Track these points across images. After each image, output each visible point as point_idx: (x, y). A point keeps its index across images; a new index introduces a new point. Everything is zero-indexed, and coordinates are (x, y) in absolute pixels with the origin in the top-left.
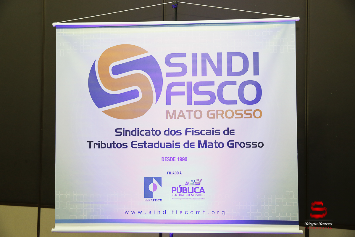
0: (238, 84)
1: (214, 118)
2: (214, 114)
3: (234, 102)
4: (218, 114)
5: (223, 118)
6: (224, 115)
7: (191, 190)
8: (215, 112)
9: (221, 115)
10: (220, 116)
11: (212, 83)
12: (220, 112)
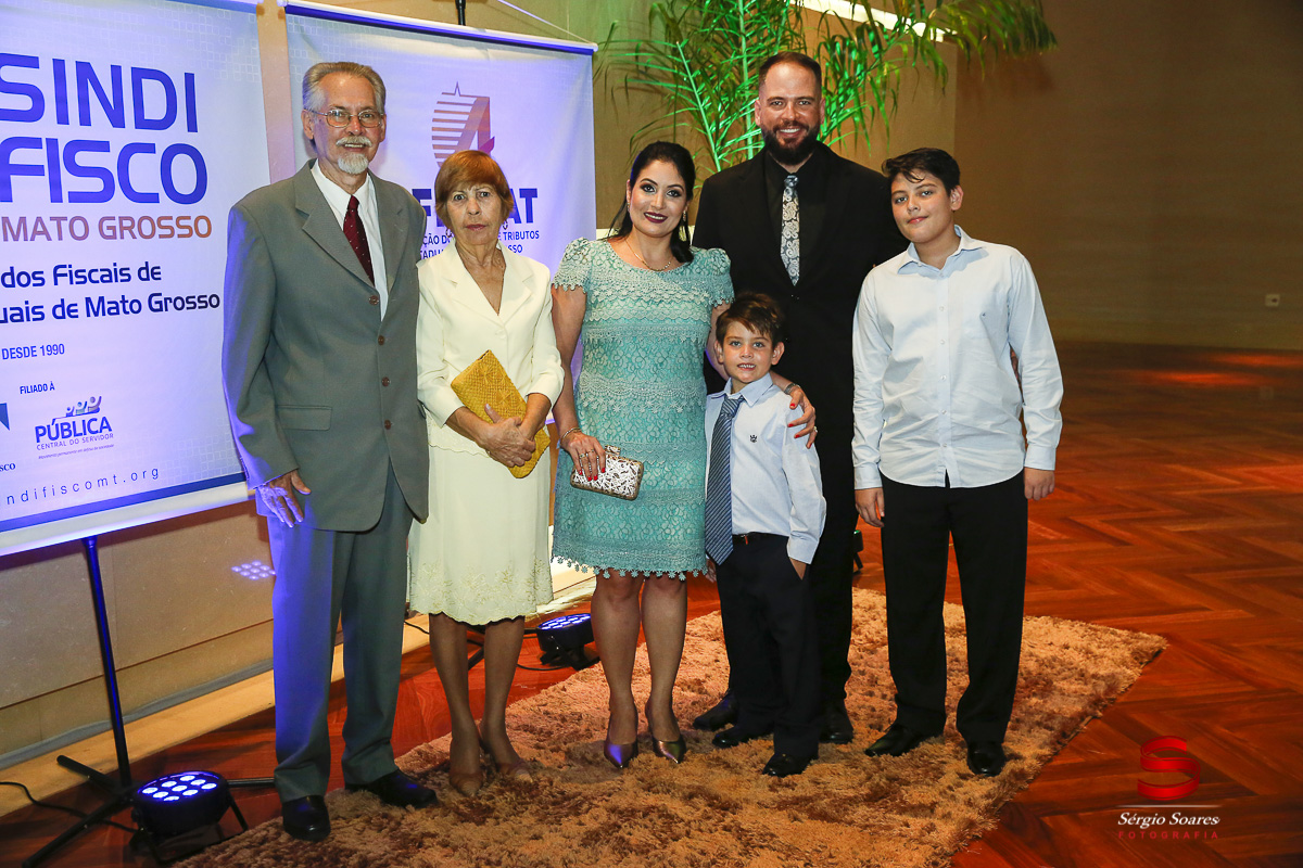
0: (160, 150)
1: (114, 237)
2: (113, 228)
3: (153, 198)
4: (122, 228)
5: (134, 237)
6: (135, 230)
7: (80, 430)
8: (116, 223)
9: (130, 229)
10: (126, 232)
11: (103, 146)
12: (127, 223)
